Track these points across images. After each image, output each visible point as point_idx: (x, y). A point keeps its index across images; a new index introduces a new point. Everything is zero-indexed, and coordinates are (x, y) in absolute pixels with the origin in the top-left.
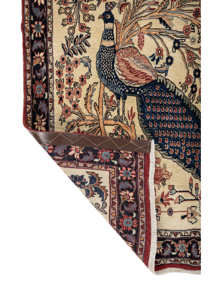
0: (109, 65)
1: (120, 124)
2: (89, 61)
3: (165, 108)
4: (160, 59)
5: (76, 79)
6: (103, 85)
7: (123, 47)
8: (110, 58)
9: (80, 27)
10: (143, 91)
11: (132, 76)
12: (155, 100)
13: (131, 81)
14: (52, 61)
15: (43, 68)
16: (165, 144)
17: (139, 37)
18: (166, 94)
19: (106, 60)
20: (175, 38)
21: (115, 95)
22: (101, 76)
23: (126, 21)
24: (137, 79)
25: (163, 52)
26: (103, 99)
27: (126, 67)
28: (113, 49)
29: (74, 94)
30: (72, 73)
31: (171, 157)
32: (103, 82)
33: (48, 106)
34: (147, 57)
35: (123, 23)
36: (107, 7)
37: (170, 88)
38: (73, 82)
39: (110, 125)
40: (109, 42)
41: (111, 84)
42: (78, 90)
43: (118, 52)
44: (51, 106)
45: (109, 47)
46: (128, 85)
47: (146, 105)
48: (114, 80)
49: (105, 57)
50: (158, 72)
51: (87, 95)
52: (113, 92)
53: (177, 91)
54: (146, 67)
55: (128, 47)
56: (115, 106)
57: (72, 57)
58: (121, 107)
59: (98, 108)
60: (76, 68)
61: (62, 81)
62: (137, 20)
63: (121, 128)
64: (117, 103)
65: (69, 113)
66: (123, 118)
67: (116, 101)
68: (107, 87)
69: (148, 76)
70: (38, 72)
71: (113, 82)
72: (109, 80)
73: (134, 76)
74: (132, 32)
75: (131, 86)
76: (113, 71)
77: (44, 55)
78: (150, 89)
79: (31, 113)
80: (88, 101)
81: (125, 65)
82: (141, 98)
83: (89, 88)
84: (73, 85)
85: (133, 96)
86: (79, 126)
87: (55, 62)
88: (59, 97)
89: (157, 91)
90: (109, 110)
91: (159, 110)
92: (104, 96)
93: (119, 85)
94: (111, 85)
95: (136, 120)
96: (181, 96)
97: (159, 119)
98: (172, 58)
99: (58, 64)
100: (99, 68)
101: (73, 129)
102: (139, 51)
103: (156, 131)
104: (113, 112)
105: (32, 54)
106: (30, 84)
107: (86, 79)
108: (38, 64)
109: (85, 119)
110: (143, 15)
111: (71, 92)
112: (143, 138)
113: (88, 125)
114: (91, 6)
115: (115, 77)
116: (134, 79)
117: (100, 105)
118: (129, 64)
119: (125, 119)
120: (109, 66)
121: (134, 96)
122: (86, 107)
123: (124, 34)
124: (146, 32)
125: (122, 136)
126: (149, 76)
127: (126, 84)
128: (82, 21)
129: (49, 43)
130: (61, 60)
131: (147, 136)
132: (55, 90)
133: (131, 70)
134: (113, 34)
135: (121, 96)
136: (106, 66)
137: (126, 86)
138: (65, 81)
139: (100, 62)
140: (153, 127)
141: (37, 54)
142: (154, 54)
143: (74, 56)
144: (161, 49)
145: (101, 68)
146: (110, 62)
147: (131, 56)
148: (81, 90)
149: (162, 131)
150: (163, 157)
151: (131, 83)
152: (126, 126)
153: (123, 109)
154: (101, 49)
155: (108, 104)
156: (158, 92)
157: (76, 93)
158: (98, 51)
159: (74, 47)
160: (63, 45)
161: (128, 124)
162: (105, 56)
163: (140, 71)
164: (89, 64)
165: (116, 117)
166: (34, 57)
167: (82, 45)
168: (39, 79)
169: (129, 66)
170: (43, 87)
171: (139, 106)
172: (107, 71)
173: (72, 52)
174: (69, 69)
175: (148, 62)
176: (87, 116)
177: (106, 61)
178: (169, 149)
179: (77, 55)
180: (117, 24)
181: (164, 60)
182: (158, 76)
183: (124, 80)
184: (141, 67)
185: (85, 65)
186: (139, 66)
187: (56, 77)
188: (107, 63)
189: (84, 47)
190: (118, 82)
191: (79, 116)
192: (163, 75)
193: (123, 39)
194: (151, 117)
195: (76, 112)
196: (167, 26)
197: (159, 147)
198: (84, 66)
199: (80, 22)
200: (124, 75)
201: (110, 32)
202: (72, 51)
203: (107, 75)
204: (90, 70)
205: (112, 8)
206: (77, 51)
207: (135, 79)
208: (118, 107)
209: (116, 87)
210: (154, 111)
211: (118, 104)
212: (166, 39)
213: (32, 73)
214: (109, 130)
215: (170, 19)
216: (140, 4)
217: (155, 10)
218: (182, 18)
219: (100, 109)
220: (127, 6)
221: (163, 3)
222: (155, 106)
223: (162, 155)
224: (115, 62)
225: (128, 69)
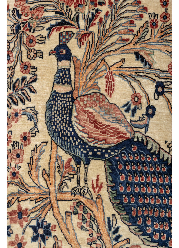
0: (64, 118)
1: (81, 199)
2: (35, 112)
3: (146, 177)
4: (138, 109)
5: (16, 137)
6: (56, 145)
7: (84, 93)
8: (65, 108)
9: (22, 66)
10: (114, 154)
11: (97, 133)
12: (132, 165)
13: (97, 139)
16: (146, 226)
17: (107, 79)
18: (147, 158)
19: (59, 111)
20: (157, 79)
21: (73, 158)
22: (52, 132)
23: (88, 58)
24: (105, 136)
25: (141, 100)
26: (55, 164)
27: (89, 120)
28: (70, 96)
29: (13, 158)
31: (156, 244)
32: (56, 141)
34: (119, 107)
35: (85, 60)
36: (61, 38)
37: (152, 149)
38: (11, 141)
39: (65, 200)
40: (64, 87)
41: (67, 143)
42: (19, 152)
43: (77, 100)
45: (64, 94)
46: (92, 144)
47: (118, 172)
48: (71, 138)
49: (59, 107)
50: (135, 127)
51: (32, 159)
52: (70, 155)
53: (162, 152)
54: (118, 120)
55: (92, 93)
56: (73, 174)
57: (10, 108)
58: (82, 174)
59: (49, 177)
60: (16, 122)
62: (104, 55)
63: (82, 204)
64: (76, 169)
66: (85, 190)
67: (75, 166)
68: (61, 147)
69: (120, 133)
71: (71, 141)
72: (63, 139)
73: (101, 132)
74: (97, 73)
75: (96, 147)
76: (70, 125)
78: (123, 150)
80: (34, 166)
81: (88, 118)
82: (111, 163)
83: (34, 149)
84: (11, 146)
85: (99, 160)
86: (20, 202)
89: (134, 153)
90: (64, 179)
91: (137, 180)
92: (57, 160)
93: (78, 145)
94: (67, 145)
95: (104, 192)
96: (167, 159)
97: (137, 192)
98: (153, 108)
100: (50, 122)
101: (11, 206)
102: (107, 99)
103: (133, 208)
104: (71, 181)
107: (30, 137)
109: (29, 192)
110: (113, 48)
111: (9, 156)
112: (114, 218)
113: (33, 200)
114: (39, 38)
115: (73, 134)
116: (100, 137)
117: (52, 173)
118: (94, 116)
119: (88, 191)
120: (65, 120)
121: (101, 160)
122: (30, 175)
123: (85, 75)
124: (117, 73)
125: (84, 215)
126: (122, 133)
127: (89, 143)
128: (25, 59)
131: (121, 215)
133: (96, 125)
134: (70, 76)
135: (81, 160)
136: (60, 119)
137: (89, 146)
139: (52, 114)
140: (129, 202)
142: (128, 103)
144: (138, 95)
145: (52, 123)
146: (65, 114)
147: (96, 106)
148: (22, 152)
149: (142, 209)
150: (143, 243)
151: (97, 143)
152: (90, 201)
153: (85, 177)
154: (53, 96)
155: (63, 171)
156: (136, 155)
157: (15, 157)
158: (48, 98)
159: (13, 95)
161: (92, 198)
162: (59, 105)
163: (109, 126)
164: (36, 116)
165: (75, 188)
167: (24, 91)
169: (94, 119)
171: (108, 174)
172: (62, 127)
175: (120, 114)
176: (32, 187)
177: (59, 113)
178: (152, 233)
179: (18, 105)
180: (75, 62)
181: (143, 111)
182: (135, 132)
183: (86, 139)
184: (111, 120)
185: (28, 118)
186: (108, 120)
188: (61, 115)
189: (27, 94)
190: (78, 141)
191: (20, 187)
192: (143, 131)
193: (84, 83)
194: (126, 189)
195: (16, 183)
196: (146, 63)
197: (138, 230)
198: (28, 120)
199: (23, 61)
200: (86, 131)
201: (65, 73)
202: (9, 100)
203: (61, 131)
204: (36, 125)
205: (68, 40)
206: (17, 99)
207: (102, 137)
208: (78, 174)
209: (74, 148)
210: (131, 181)
211: (78, 171)
212: (144, 82)
214: (65, 207)
215: (150, 52)
216: (108, 34)
217: (129, 42)
218: (166, 52)
219: (52, 178)
220: (90, 37)
221: (139, 31)
222: (131, 173)
223: (142, 241)
224: (73, 114)
225: (92, 123)
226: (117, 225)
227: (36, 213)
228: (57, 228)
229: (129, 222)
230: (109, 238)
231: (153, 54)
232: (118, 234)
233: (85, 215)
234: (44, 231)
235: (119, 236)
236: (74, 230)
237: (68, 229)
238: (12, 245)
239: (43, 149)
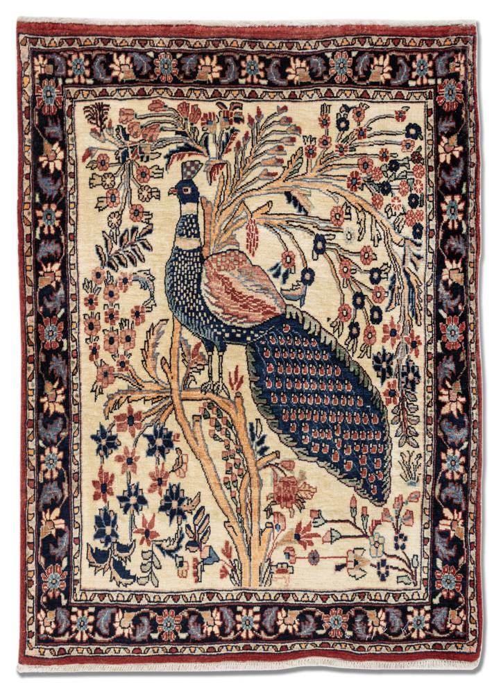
0: (190, 286)
1: (214, 399)
2: (151, 278)
3: (302, 368)
4: (291, 273)
5: (125, 312)
6: (179, 324)
7: (217, 251)
8: (192, 271)
9: (132, 211)
10: (259, 336)
11: (236, 306)
12: (282, 352)
13: (236, 316)
14: (75, 278)
15: (59, 293)
16: (302, 434)
17: (248, 231)
18: (303, 341)
19: (184, 276)
20: (316, 231)
21: (203, 343)
22: (174, 306)
23: (222, 199)
24: (246, 312)
25: (294, 260)
26: (178, 350)
27: (224, 288)
28: (198, 255)
29: (121, 341)
30: (116, 302)
31: (316, 459)
32: (179, 318)
33: (68, 364)
34: (266, 270)
35: (218, 202)
36: (185, 170)
37: (309, 329)
38: (118, 318)
39: (192, 400)
40: (190, 241)
41: (195, 322)
42: (129, 334)
43: (208, 261)
44: (75, 365)
45: (189, 251)
46: (228, 323)
47: (264, 362)
48: (200, 314)
49: (183, 270)
51: (146, 343)
52: (198, 338)
53: (323, 334)
54: (264, 289)
55: (228, 250)
56: (203, 364)
57: (117, 271)
58: (215, 365)
59: (170, 368)
60: (125, 292)
61: (97, 318)
62: (243, 196)
63: (216, 405)
65: (110, 378)
66: (219, 385)
67: (205, 353)
68: (186, 327)
69: (266, 307)
70: (49, 301)
71: (199, 318)
72: (190, 315)
73: (241, 306)
74: (234, 221)
75: (234, 326)
76: (199, 296)
77: (60, 269)
78: (271, 330)
79: (34, 381)
80: (150, 354)
81: (222, 285)
82: (255, 349)
83: (150, 329)
84: (119, 325)
85: (239, 344)
86: (131, 402)
87: (81, 281)
88: (90, 347)
89: (286, 335)
90: (191, 371)
91: (289, 371)
92: (181, 344)
93: (210, 324)
94: (195, 324)
95: (246, 389)
96: (331, 344)
97: (289, 388)
98: (311, 272)
99: (87, 284)
100: (171, 292)
101: (119, 408)
102: (248, 258)
103: (284, 410)
104: (200, 374)
105: (37, 267)
106: (33, 324)
107: (144, 313)
108: (49, 286)
109: (143, 389)
110: (255, 186)
111: (115, 339)
112: (258, 424)
113: (149, 400)
114: (154, 170)
115: (202, 308)
116: (240, 312)
117: (174, 363)
118: (231, 283)
119: (224, 387)
120: (191, 288)
121: (241, 345)
122: (145, 366)
123: (218, 224)
124: (262, 221)
125: (218, 419)
126: (269, 306)
127: (224, 322)
128: (135, 201)
129: (70, 244)
130: (95, 278)
131: (267, 420)
132: (82, 334)
133: (235, 295)
134: (198, 225)
135: (214, 345)
136: (185, 288)
137: (225, 325)
138: (103, 317)
139: (173, 279)
140: (280, 403)
141: (47, 267)
142: (277, 265)
143: (121, 268)
144: (290, 254)
145: (174, 293)
146: (191, 280)
147: (233, 269)
148: (134, 334)
149: (297, 411)
151: (235, 321)
152: (226, 401)
153: (219, 368)
154: (175, 254)
155: (189, 360)
156: (288, 338)
157: (124, 340)
158: (168, 258)
159: (121, 252)
160: (98, 248)
161: (229, 397)
162: (183, 268)
163: (252, 297)
164: (151, 283)
165: (205, 383)
166: (41, 273)
167: (136, 247)
168: (51, 314)
169: (231, 287)
170: (59, 329)
171: (250, 364)
172: (187, 298)
173: (117, 262)
174: (111, 294)
175: (266, 280)
176: (148, 382)
177: (184, 279)
178: (310, 444)
179: (127, 268)
180: (204, 205)
181: (298, 276)
182: (286, 305)
183: (221, 315)
184: (254, 288)
185: (141, 285)
186: (250, 288)
187: (84, 309)
188: (186, 281)
189: (140, 252)
190: (209, 319)
191: (130, 382)
192: (297, 304)
193: (218, 235)
194: (275, 384)
195: (125, 376)
196: (301, 208)
197: (291, 439)
198: (141, 288)
199: (133, 203)
200: (220, 304)
201: (191, 221)
202: (115, 259)
203: (186, 304)
204: (152, 296)
205: (193, 173)
206: (125, 259)
207: (243, 312)
208: (210, 365)
209: (204, 327)
210: (281, 373)
211: (210, 360)
212: (298, 234)
213: (36, 303)
214: (192, 408)
215: (305, 193)
216: (248, 165)
217: (277, 177)
218: (327, 193)
219: (174, 370)
220: (224, 170)
221: (291, 161)
222: (281, 363)
223: (297, 455)
224: (203, 280)
225: (229, 293)
226: (263, 434)
227: (153, 417)
228: (181, 438)
229: (279, 428)
230: (251, 451)
231: (310, 195)
232: (263, 445)
233: (220, 420)
234: (164, 442)
235: (266, 449)
236: (204, 440)
237: (196, 439)
238: (119, 461)
239: (162, 329)
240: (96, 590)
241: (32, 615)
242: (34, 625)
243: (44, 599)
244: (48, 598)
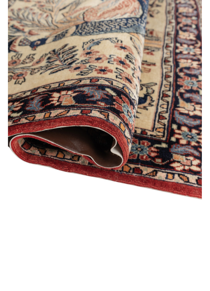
240: (155, 121)
241: (176, 176)
242: (189, 176)
243: (159, 161)
244: (157, 157)
